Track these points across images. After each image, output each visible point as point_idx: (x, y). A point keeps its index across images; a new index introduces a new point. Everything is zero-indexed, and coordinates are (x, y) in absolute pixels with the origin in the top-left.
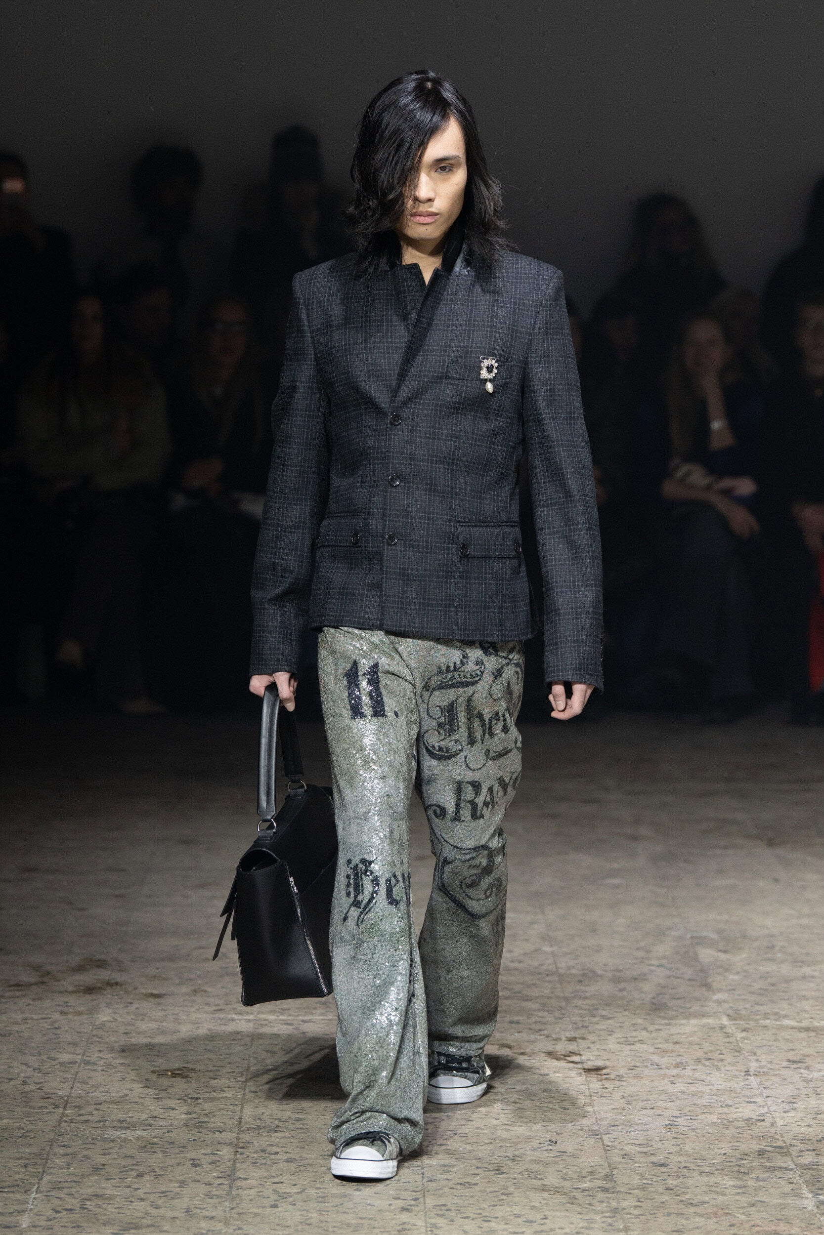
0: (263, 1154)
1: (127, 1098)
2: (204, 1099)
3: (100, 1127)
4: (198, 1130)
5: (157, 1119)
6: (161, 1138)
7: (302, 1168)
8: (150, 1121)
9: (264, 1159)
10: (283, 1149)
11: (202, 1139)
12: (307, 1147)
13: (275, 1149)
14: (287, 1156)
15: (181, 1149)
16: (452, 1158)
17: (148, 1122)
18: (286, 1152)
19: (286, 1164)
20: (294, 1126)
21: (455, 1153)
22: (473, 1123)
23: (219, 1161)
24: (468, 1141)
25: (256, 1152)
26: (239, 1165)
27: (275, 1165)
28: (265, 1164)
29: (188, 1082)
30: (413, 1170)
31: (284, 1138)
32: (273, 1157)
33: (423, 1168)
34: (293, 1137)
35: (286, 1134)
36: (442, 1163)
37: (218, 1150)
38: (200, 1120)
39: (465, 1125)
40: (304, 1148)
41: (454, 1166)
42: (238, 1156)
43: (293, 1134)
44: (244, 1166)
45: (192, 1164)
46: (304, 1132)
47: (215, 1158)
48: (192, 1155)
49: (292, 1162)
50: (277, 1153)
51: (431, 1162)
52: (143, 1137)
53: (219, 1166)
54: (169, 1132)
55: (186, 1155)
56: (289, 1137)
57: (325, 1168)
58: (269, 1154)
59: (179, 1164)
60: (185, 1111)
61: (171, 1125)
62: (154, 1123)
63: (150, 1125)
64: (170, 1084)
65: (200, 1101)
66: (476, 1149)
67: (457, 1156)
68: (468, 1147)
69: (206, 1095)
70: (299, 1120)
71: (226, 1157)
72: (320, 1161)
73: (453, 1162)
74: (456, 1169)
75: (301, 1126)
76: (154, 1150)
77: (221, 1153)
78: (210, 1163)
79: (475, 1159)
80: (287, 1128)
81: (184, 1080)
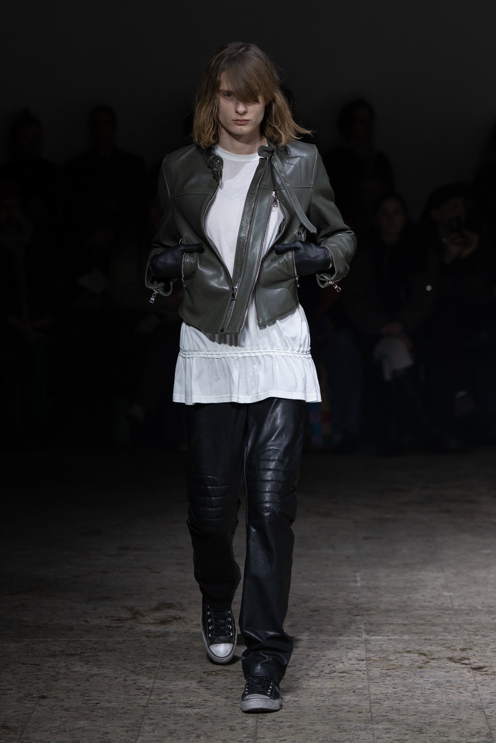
0: (273, 723)
1: (189, 689)
2: (236, 689)
3: (172, 707)
4: (233, 708)
5: (208, 702)
6: (210, 713)
7: (298, 731)
8: (203, 703)
9: (274, 726)
10: (286, 719)
11: (236, 714)
12: (301, 718)
13: (281, 719)
14: (289, 724)
15: (223, 720)
16: (391, 724)
17: (202, 704)
18: (288, 721)
19: (288, 729)
20: (292, 705)
21: (393, 721)
22: (404, 702)
23: (247, 727)
24: (400, 713)
25: (269, 722)
26: (259, 729)
27: (281, 730)
28: (275, 729)
29: (226, 679)
30: (367, 732)
31: (286, 712)
32: (280, 724)
33: (373, 731)
34: (292, 712)
35: (288, 710)
36: (385, 727)
37: (246, 721)
38: (234, 702)
39: (399, 703)
40: (299, 718)
41: (392, 729)
42: (259, 724)
43: (292, 710)
44: (262, 730)
45: (230, 729)
46: (299, 709)
47: (244, 725)
48: (229, 724)
49: (292, 727)
50: (282, 722)
51: (378, 727)
52: (199, 713)
53: (247, 730)
54: (215, 709)
55: (226, 724)
56: (290, 712)
57: (312, 731)
58: (277, 722)
59: (222, 729)
60: (225, 697)
61: (216, 705)
62: (206, 704)
63: (203, 705)
64: (215, 680)
65: (234, 690)
66: (406, 718)
67: (394, 723)
68: (401, 717)
69: (238, 687)
70: (296, 701)
71: (251, 725)
72: (309, 727)
73: (392, 726)
74: (394, 731)
75: (297, 705)
76: (206, 721)
77: (248, 722)
78: (241, 729)
79: (406, 725)
80: (288, 707)
81: (223, 677)
